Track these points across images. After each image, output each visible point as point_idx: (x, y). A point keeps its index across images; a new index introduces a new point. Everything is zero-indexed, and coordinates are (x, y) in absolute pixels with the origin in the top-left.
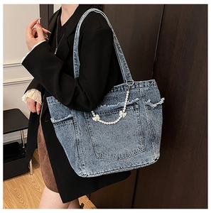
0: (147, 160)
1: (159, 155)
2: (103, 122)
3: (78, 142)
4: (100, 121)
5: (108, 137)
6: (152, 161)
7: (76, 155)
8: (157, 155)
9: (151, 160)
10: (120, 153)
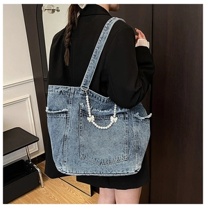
0: (127, 170)
1: (140, 167)
2: (95, 125)
3: (65, 138)
4: (94, 123)
5: (95, 140)
6: (132, 172)
7: (61, 150)
8: (138, 167)
9: (131, 170)
10: (104, 158)
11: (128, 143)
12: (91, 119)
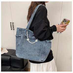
11: (40, 50)
12: (28, 40)
